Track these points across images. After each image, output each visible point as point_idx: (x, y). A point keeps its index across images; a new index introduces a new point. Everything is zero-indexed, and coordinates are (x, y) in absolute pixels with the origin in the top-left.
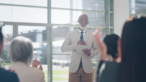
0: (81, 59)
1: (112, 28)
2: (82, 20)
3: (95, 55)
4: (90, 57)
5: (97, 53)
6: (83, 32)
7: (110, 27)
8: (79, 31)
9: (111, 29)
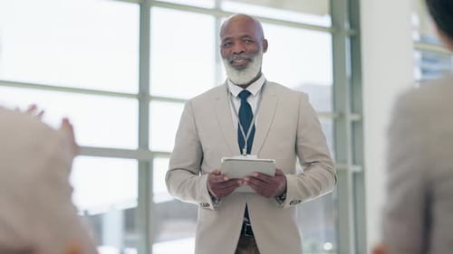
0: (246, 215)
1: (358, 169)
2: (231, 44)
3: (308, 195)
4: (287, 204)
5: (317, 181)
6: (249, 94)
7: (352, 169)
8: (231, 91)
9: (355, 175)
